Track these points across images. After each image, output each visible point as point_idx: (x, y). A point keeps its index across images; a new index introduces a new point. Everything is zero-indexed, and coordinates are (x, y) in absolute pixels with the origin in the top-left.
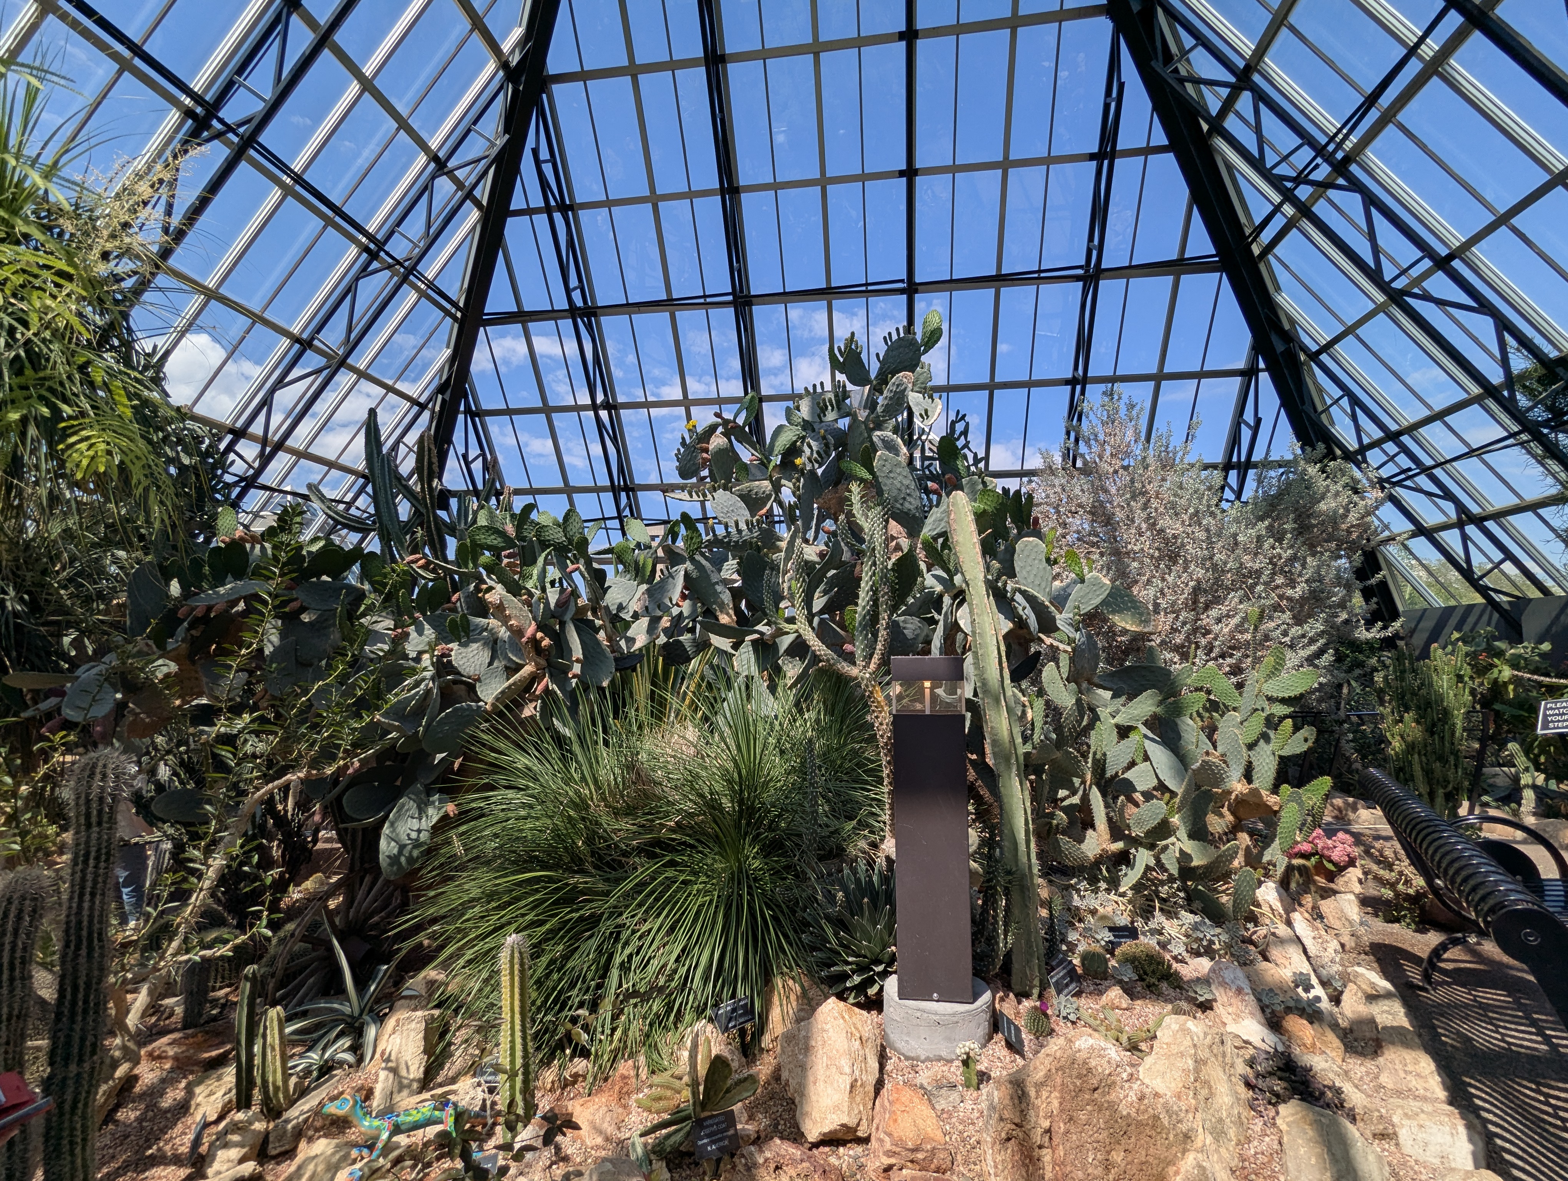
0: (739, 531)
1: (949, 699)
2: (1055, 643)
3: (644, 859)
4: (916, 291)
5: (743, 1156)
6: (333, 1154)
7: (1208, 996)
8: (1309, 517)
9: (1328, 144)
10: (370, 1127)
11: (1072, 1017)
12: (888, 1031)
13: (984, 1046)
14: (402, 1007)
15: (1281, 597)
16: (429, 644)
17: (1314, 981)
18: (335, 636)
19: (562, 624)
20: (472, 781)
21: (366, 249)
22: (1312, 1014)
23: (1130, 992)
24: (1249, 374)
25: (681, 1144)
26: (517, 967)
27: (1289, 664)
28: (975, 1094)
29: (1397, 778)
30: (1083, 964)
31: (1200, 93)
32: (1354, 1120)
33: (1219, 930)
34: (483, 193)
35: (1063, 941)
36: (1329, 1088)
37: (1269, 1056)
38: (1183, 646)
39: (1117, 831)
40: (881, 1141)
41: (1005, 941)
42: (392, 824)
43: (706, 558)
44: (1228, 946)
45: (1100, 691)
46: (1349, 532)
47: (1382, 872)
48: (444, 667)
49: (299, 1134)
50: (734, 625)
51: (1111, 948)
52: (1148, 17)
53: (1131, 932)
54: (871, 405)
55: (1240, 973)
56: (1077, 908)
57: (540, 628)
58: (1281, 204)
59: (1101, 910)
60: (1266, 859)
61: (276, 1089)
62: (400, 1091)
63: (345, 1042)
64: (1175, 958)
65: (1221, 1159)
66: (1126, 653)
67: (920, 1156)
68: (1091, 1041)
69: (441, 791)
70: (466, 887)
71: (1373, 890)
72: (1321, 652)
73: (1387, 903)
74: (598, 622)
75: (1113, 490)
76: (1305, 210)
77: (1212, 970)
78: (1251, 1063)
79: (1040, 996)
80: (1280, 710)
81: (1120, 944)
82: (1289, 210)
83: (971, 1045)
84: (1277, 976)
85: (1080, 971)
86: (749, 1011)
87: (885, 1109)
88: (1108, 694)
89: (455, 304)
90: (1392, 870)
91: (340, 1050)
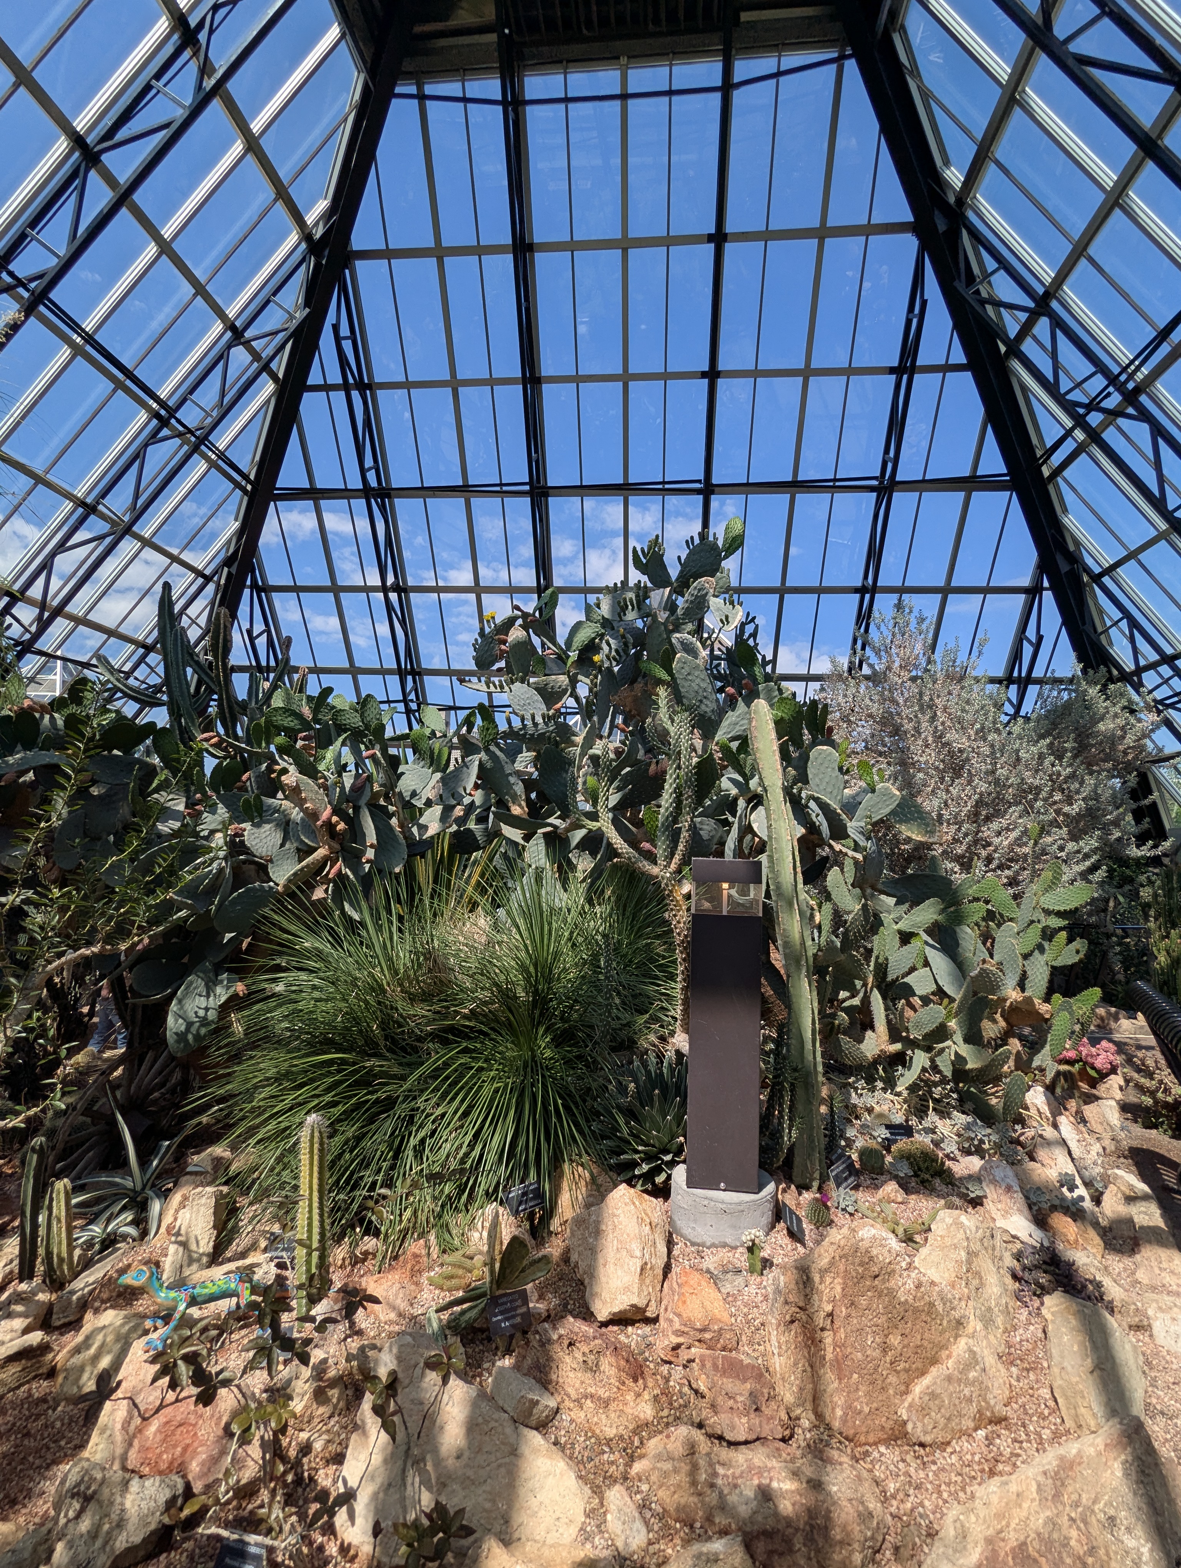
0: (535, 725)
1: (741, 900)
2: (844, 850)
3: (437, 1045)
4: (713, 493)
5: (537, 1332)
6: (123, 1325)
7: (979, 1193)
8: (1088, 737)
9: (1120, 374)
10: (166, 1298)
11: (850, 1209)
12: (675, 1218)
13: (767, 1234)
14: (187, 1183)
15: (1058, 812)
16: (223, 822)
17: (1078, 1181)
18: (124, 811)
19: (357, 809)
20: (261, 961)
21: (157, 415)
22: (1076, 1212)
23: (905, 1186)
24: (1033, 592)
25: (475, 1320)
26: (316, 1146)
27: (1065, 878)
28: (759, 1279)
29: (1161, 991)
30: (861, 1159)
31: (999, 316)
32: (1112, 1312)
33: (989, 1131)
34: (280, 366)
35: (842, 1136)
36: (1091, 1282)
37: (1035, 1251)
38: (963, 856)
39: (895, 1034)
40: (671, 1321)
41: (790, 1135)
42: (180, 1001)
43: (501, 749)
44: (997, 1146)
45: (883, 897)
46: (1125, 753)
47: (1143, 1080)
48: (236, 846)
49: (84, 1305)
50: (526, 816)
51: (887, 1145)
52: (953, 237)
53: (906, 1130)
54: (671, 607)
55: (1009, 1172)
56: (855, 1106)
57: (335, 812)
58: (1072, 429)
59: (877, 1108)
60: (1035, 1064)
61: (61, 1260)
62: (189, 1265)
63: (128, 1216)
64: (947, 1156)
65: (989, 1345)
66: (908, 860)
67: (707, 1336)
68: (873, 1231)
69: (230, 970)
70: (262, 1066)
71: (1133, 1097)
72: (1094, 868)
73: (1147, 1109)
74: (392, 809)
75: (901, 701)
76: (1095, 436)
77: (983, 1168)
78: (1018, 1256)
79: (820, 1189)
80: (1055, 922)
81: (896, 1141)
82: (1080, 435)
83: (757, 1233)
84: (1043, 1176)
85: (857, 1166)
86: (539, 1194)
87: (673, 1292)
88: (891, 901)
89: (245, 477)
90: (1152, 1079)
91: (123, 1223)
